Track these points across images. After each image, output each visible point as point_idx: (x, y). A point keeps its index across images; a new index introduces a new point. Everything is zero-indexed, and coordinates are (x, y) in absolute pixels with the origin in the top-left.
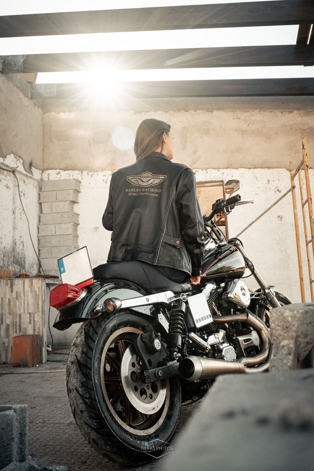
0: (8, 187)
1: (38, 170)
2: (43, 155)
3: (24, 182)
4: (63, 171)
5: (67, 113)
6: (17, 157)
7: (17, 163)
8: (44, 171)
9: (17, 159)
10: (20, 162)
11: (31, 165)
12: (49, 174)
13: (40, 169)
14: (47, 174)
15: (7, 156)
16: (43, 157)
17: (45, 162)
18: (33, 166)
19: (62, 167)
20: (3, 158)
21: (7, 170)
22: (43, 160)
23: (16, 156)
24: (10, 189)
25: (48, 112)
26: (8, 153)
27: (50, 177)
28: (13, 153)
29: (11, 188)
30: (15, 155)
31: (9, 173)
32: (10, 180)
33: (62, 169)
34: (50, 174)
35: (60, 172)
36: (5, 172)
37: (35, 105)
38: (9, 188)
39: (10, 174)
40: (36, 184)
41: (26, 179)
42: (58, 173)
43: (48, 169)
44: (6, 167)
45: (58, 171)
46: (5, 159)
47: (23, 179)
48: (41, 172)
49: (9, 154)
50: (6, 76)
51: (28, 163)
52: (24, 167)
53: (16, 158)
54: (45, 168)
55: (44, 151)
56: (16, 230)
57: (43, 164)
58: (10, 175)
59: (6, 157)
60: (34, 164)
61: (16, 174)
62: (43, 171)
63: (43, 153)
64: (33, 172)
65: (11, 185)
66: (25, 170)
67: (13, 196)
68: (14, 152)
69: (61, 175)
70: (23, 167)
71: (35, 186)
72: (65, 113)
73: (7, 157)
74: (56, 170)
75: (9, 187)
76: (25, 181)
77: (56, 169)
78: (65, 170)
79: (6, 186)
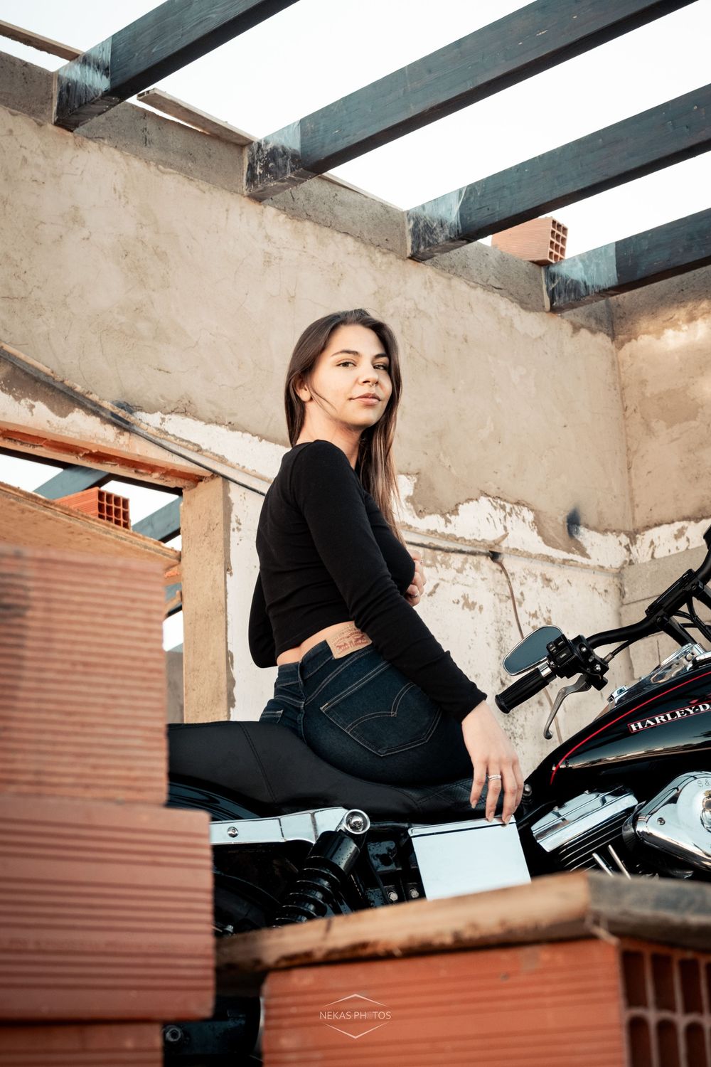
0: (469, 605)
1: (611, 537)
2: (630, 483)
3: (548, 581)
4: (692, 523)
5: (685, 327)
6: (508, 506)
7: (508, 525)
8: (638, 536)
9: (508, 510)
10: (524, 521)
11: (573, 522)
12: (652, 543)
13: (617, 532)
14: (648, 543)
15: (460, 507)
16: (631, 490)
17: (637, 506)
18: (587, 526)
19: (687, 512)
20: (443, 515)
21: (461, 552)
22: (632, 500)
23: (502, 503)
24: (481, 608)
25: (629, 340)
26: (463, 498)
27: (656, 549)
28: (487, 495)
29: (485, 609)
30: (499, 501)
31: (471, 559)
32: (479, 582)
33: (688, 519)
34: (656, 543)
35: (683, 528)
36: (457, 560)
37: (576, 329)
38: (477, 607)
39: (479, 563)
40: (603, 582)
41: (551, 571)
42: (680, 534)
43: (648, 527)
44: (452, 541)
45: (678, 525)
46: (452, 518)
47: (538, 574)
48: (625, 540)
49: (469, 500)
50: (434, 265)
51: (561, 519)
52: (540, 533)
53: (503, 508)
54: (639, 524)
55: (632, 471)
56: (518, 740)
57: (633, 514)
58: (477, 567)
59: (455, 511)
60: (588, 515)
61: (507, 561)
62: (633, 536)
63: (630, 477)
64: (586, 544)
65: (483, 595)
66: (548, 541)
67: (498, 630)
68: (493, 492)
69: (688, 540)
70: (535, 533)
71: (602, 591)
72: (680, 330)
73: (459, 512)
74: (672, 525)
75: (474, 604)
76: (548, 577)
77: (673, 522)
78: (697, 520)
79: (462, 602)
